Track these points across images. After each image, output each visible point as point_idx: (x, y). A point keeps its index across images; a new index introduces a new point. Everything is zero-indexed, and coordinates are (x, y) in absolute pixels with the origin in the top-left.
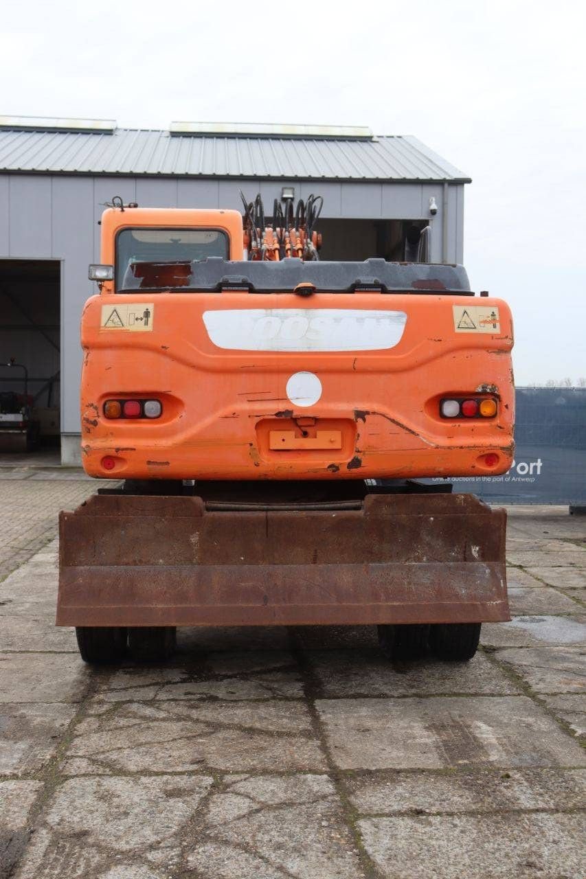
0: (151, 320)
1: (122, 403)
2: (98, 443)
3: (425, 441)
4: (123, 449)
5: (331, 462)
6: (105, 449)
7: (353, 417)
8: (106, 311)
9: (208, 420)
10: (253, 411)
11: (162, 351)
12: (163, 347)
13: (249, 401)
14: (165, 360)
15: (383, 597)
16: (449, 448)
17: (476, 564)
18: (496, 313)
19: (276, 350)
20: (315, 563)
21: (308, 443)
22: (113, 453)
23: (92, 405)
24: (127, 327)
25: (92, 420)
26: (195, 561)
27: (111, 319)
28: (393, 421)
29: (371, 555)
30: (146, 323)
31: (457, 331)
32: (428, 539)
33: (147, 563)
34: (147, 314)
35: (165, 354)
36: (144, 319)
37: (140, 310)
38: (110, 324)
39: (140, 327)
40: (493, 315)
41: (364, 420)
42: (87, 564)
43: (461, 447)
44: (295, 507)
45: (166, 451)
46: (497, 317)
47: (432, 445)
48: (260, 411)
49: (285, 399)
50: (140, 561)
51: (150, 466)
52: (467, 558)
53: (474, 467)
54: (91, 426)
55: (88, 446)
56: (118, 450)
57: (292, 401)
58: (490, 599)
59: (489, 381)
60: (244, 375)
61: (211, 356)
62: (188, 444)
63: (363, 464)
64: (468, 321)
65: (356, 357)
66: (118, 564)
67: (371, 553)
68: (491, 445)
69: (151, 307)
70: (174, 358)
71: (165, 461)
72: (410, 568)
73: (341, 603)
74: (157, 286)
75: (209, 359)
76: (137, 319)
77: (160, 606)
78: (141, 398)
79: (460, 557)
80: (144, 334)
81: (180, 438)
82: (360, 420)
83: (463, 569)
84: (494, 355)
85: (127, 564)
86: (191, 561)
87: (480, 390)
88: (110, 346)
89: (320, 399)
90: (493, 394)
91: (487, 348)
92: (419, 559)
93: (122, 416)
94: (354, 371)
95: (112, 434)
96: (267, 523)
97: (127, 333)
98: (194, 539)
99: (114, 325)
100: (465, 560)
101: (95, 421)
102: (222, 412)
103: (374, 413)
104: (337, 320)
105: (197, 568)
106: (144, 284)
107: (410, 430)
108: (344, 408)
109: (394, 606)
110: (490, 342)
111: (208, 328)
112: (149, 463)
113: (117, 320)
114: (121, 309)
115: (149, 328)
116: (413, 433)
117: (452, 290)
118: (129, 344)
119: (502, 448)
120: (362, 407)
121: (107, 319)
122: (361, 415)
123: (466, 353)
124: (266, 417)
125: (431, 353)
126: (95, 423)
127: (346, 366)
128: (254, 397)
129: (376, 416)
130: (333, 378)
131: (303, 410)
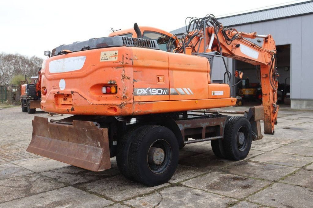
3: (89, 102)
5: (67, 109)
7: (71, 93)
9: (48, 95)
13: (53, 89)
16: (97, 104)
17: (100, 148)
18: (117, 53)
19: (57, 72)
20: (69, 141)
21: (66, 102)
26: (50, 137)
28: (79, 95)
31: (101, 61)
35: (45, 75)
40: (116, 53)
43: (101, 105)
46: (117, 54)
47: (91, 103)
48: (55, 92)
49: (59, 88)
52: (98, 146)
53: (106, 112)
59: (113, 79)
60: (53, 81)
63: (74, 109)
64: (105, 57)
65: (72, 73)
67: (78, 140)
68: (112, 104)
71: (45, 107)
72: (86, 147)
79: (96, 145)
81: (46, 100)
82: (72, 94)
83: (97, 150)
84: (115, 69)
87: (109, 83)
89: (65, 88)
90: (114, 84)
91: (112, 67)
94: (71, 78)
102: (50, 92)
103: (75, 92)
104: (69, 61)
105: (51, 139)
107: (84, 98)
108: (69, 91)
109: (76, 159)
110: (113, 64)
116: (85, 99)
117: (109, 46)
119: (117, 105)
120: (73, 90)
122: (73, 92)
123: (104, 69)
124: (56, 94)
125: (91, 70)
127: (69, 76)
128: (54, 87)
129: (76, 93)
130: (68, 80)
131: (62, 91)
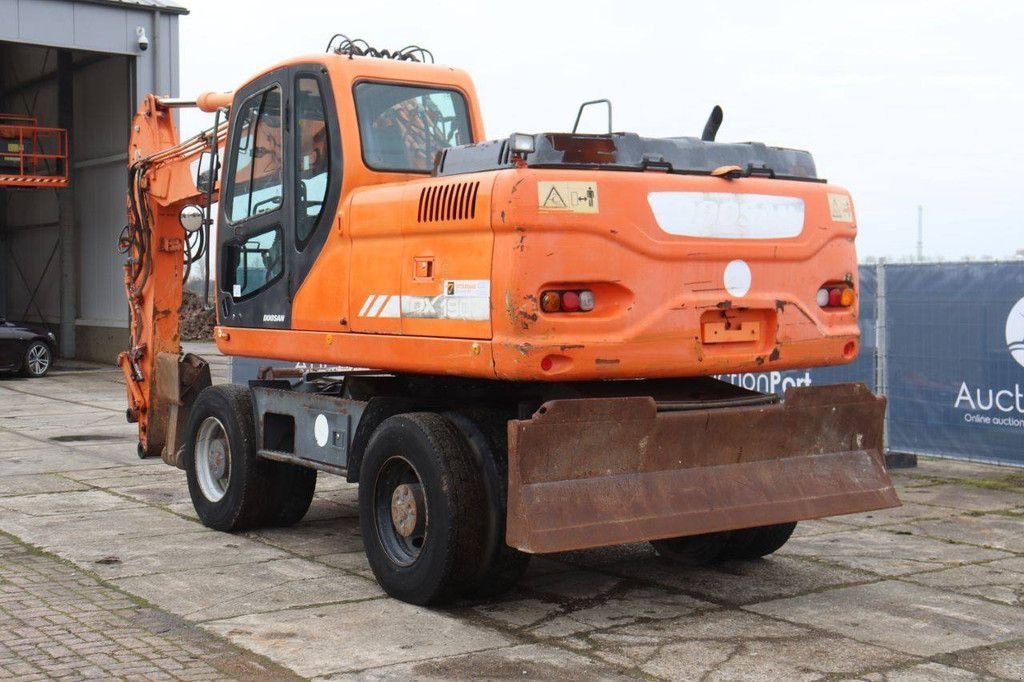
0: (595, 200)
1: (562, 293)
2: (538, 341)
3: (820, 330)
4: (570, 347)
5: (758, 355)
6: (548, 347)
7: (774, 307)
8: (544, 188)
9: (658, 313)
10: (698, 302)
11: (610, 235)
12: (612, 231)
13: (694, 291)
14: (613, 247)
15: (801, 493)
16: (832, 337)
17: (859, 452)
19: (715, 236)
20: (738, 462)
21: (734, 335)
22: (558, 351)
23: (531, 296)
24: (570, 208)
25: (531, 313)
26: (639, 468)
27: (551, 197)
28: (801, 310)
29: (782, 449)
30: (591, 204)
31: (833, 219)
32: (826, 430)
33: (597, 474)
34: (590, 194)
35: (612, 239)
36: (588, 199)
37: (582, 188)
38: (550, 203)
39: (584, 208)
40: (847, 203)
41: (783, 310)
42: (540, 481)
43: (838, 337)
44: (724, 403)
45: (619, 347)
47: (824, 335)
48: (704, 302)
49: (723, 289)
50: (590, 473)
51: (599, 365)
52: (853, 447)
53: (842, 356)
54: (531, 321)
55: (527, 345)
56: (563, 348)
57: (730, 292)
58: (880, 486)
59: (849, 269)
60: (690, 263)
61: (659, 242)
62: (642, 339)
63: (781, 356)
64: (837, 209)
65: (776, 244)
66: (569, 478)
67: (783, 447)
68: (850, 334)
69: (594, 186)
70: (624, 244)
71: (615, 358)
72: (812, 460)
73: (771, 500)
74: (581, 161)
75: (657, 246)
76: (580, 199)
77: (622, 521)
78: (578, 287)
79: (847, 446)
80: (589, 216)
81: (630, 333)
82: (780, 310)
83: (851, 458)
84: (849, 243)
85: (578, 477)
86: (635, 470)
87: (845, 278)
88: (551, 229)
89: (750, 289)
90: (849, 282)
91: (847, 237)
92: (817, 451)
93: (562, 308)
94: (775, 260)
95: (553, 329)
96: (708, 421)
97: (570, 214)
98: (643, 444)
99: (554, 205)
100: (851, 449)
101: (534, 315)
102: (671, 303)
103: (789, 303)
104: (760, 206)
105: (641, 476)
106: (566, 159)
107: (812, 320)
108: (767, 299)
109: (813, 500)
110: (849, 231)
111: (655, 211)
112: (598, 361)
113: (557, 199)
114: (561, 186)
115: (595, 209)
116: (814, 322)
118: (574, 228)
119: (855, 337)
120: (782, 296)
121: (546, 196)
122: (781, 304)
123: (838, 241)
124: (710, 309)
125: (821, 241)
126: (534, 318)
127: (770, 254)
128: (695, 287)
129: (792, 306)
130: (759, 266)
131: (737, 300)
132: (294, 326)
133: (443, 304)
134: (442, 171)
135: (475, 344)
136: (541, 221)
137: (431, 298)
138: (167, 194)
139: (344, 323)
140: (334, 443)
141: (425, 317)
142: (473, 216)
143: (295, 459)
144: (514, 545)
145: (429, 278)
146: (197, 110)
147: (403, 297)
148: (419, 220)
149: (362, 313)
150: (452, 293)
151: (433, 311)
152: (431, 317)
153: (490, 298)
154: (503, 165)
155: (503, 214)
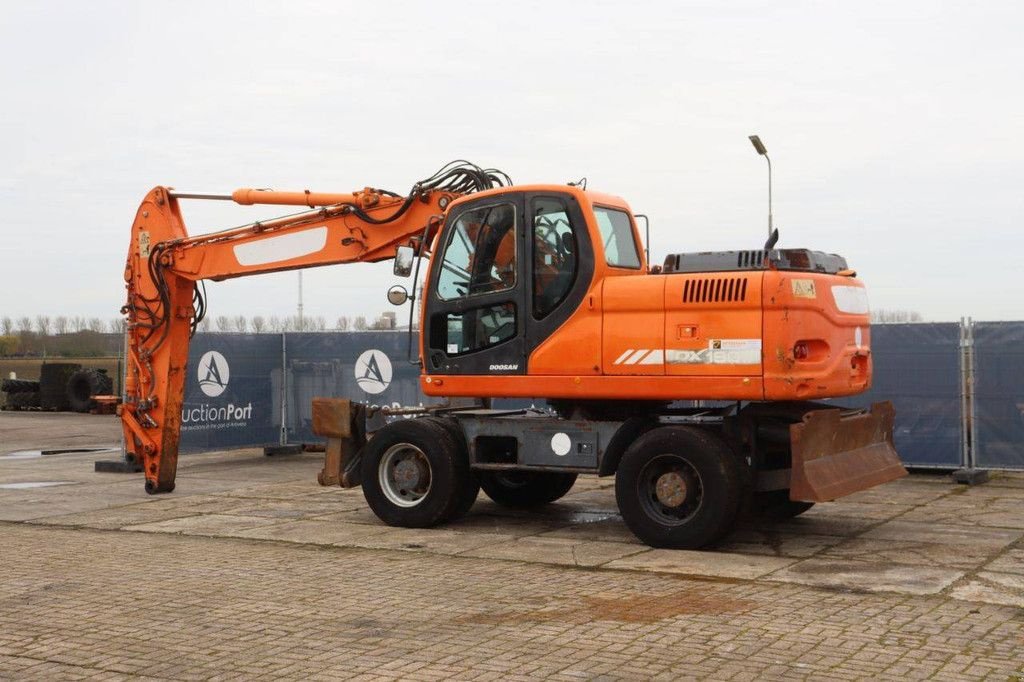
0: (814, 291)
1: (801, 347)
2: (795, 376)
4: (808, 380)
6: (800, 380)
8: (794, 283)
9: (839, 359)
12: (822, 310)
13: (848, 345)
14: (822, 319)
22: (803, 382)
23: (792, 349)
24: (806, 295)
27: (797, 289)
30: (812, 293)
34: (812, 287)
36: (811, 290)
38: (797, 292)
39: (809, 295)
45: (826, 379)
48: (851, 351)
55: (792, 378)
61: (839, 316)
69: (813, 282)
70: (826, 317)
71: (825, 386)
75: (837, 318)
80: (813, 300)
81: (829, 371)
88: (799, 308)
89: (862, 344)
93: (801, 356)
95: (799, 369)
97: (805, 299)
99: (800, 294)
102: (842, 352)
111: (835, 298)
113: (800, 290)
114: (800, 282)
115: (814, 296)
118: (808, 307)
124: (853, 355)
131: (860, 350)
132: (530, 371)
133: (710, 355)
134: (677, 268)
135: (746, 380)
136: (796, 303)
137: (696, 351)
138: (200, 269)
139: (596, 369)
140: (580, 451)
141: (690, 363)
142: (743, 299)
143: (523, 467)
144: (798, 500)
145: (695, 339)
146: (232, 201)
147: (667, 351)
148: (685, 300)
149: (618, 361)
150: (719, 347)
151: (698, 359)
152: (696, 363)
153: (762, 351)
154: (743, 267)
155: (773, 299)
